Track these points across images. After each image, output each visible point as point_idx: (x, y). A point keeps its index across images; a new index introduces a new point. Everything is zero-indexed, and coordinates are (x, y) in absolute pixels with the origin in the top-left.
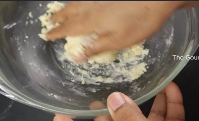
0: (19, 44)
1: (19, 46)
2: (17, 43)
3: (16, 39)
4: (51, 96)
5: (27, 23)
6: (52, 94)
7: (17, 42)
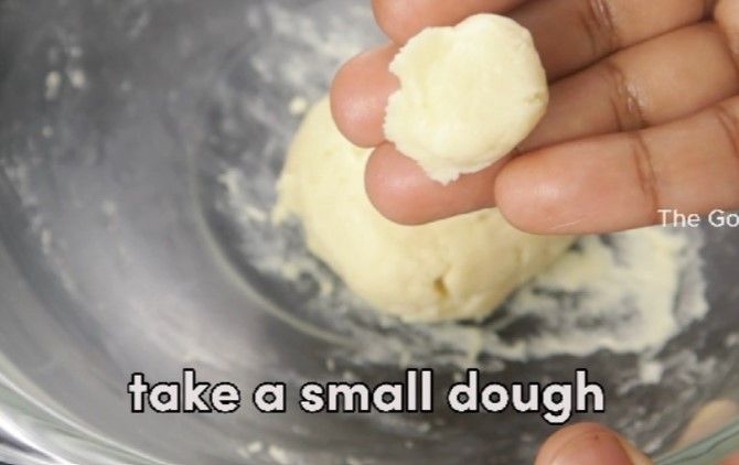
0: (30, 199)
1: (33, 210)
2: (18, 199)
3: (10, 173)
4: (255, 456)
5: (53, 80)
6: (256, 447)
7: (23, 190)
